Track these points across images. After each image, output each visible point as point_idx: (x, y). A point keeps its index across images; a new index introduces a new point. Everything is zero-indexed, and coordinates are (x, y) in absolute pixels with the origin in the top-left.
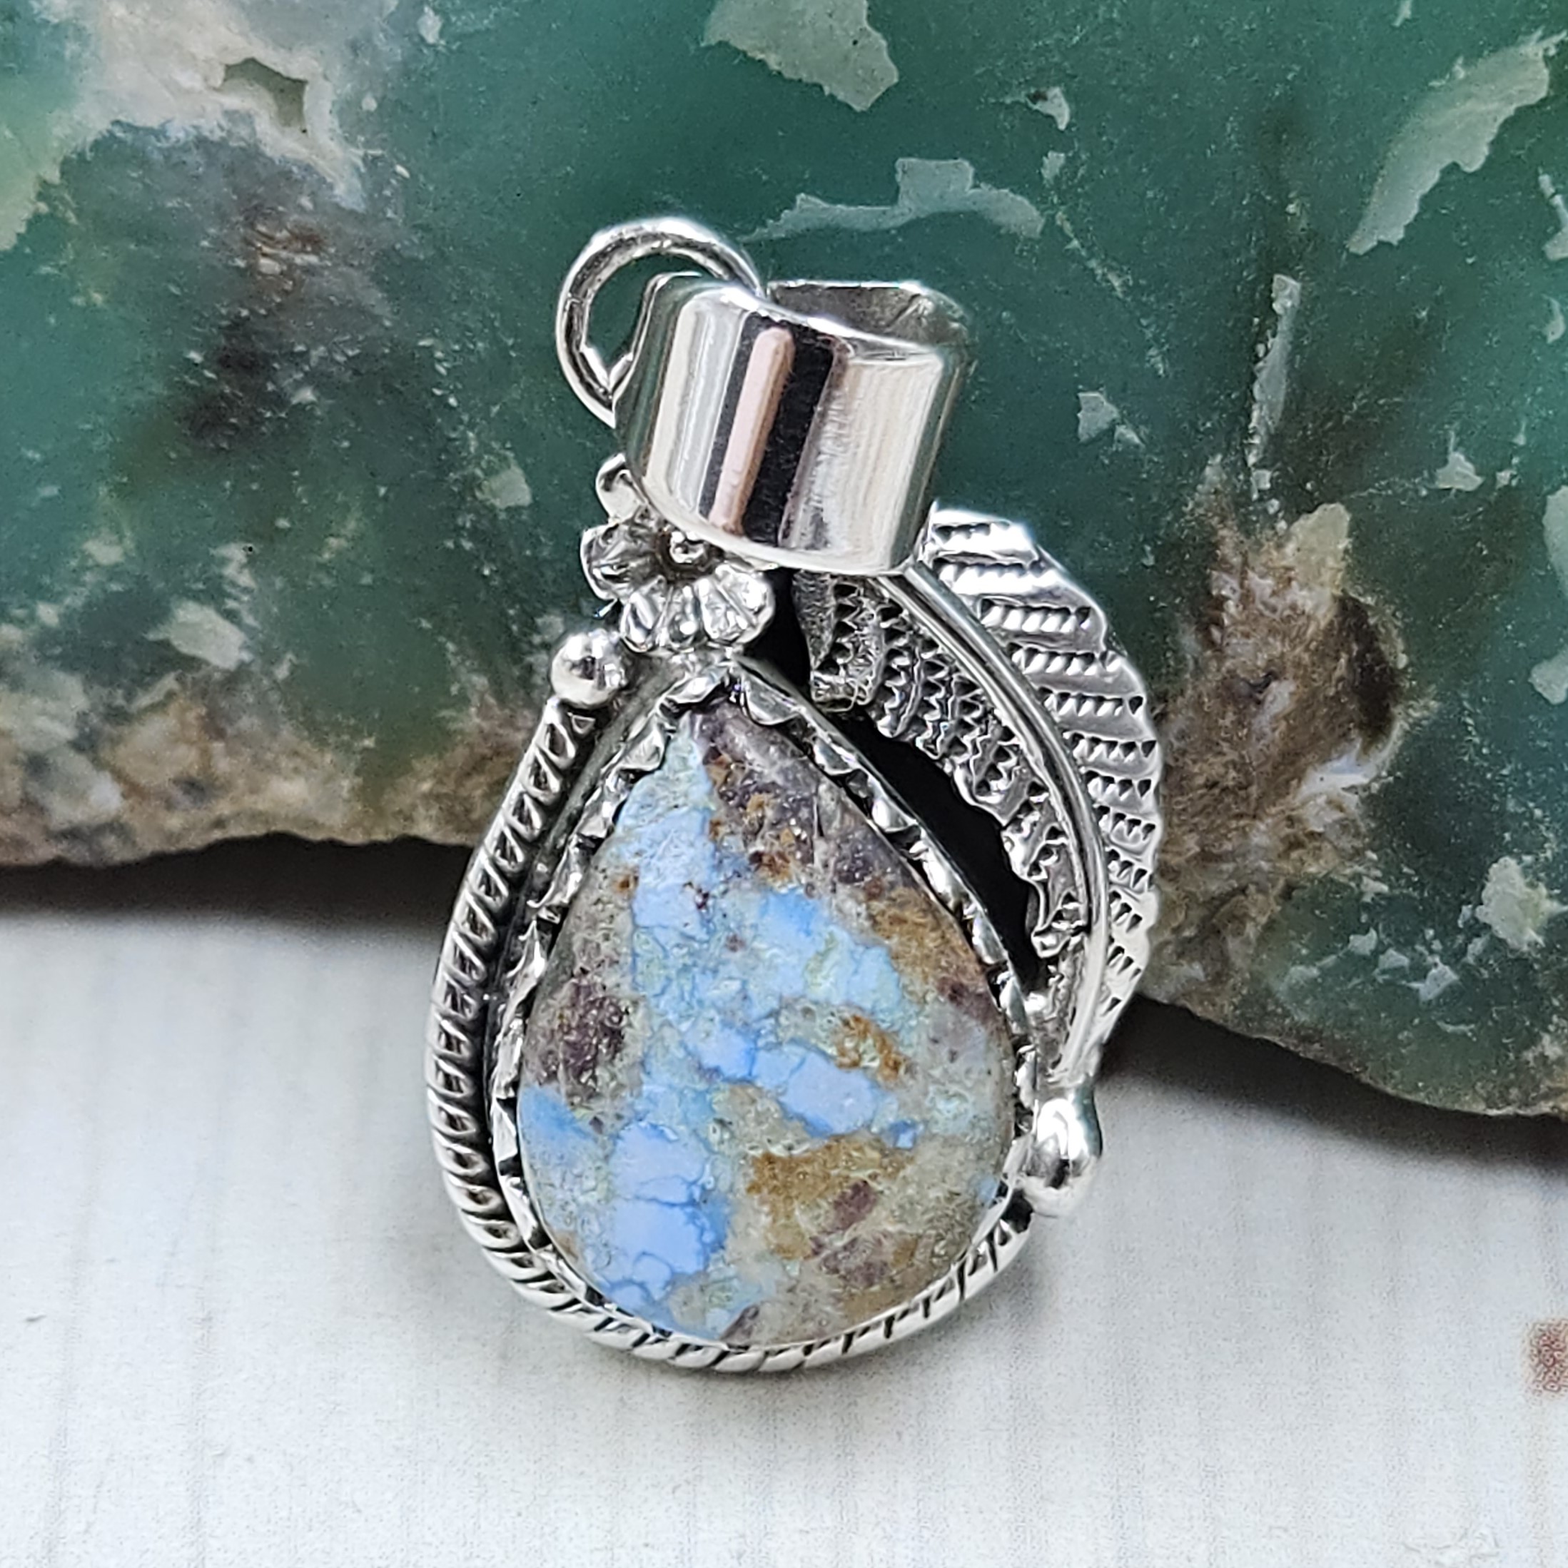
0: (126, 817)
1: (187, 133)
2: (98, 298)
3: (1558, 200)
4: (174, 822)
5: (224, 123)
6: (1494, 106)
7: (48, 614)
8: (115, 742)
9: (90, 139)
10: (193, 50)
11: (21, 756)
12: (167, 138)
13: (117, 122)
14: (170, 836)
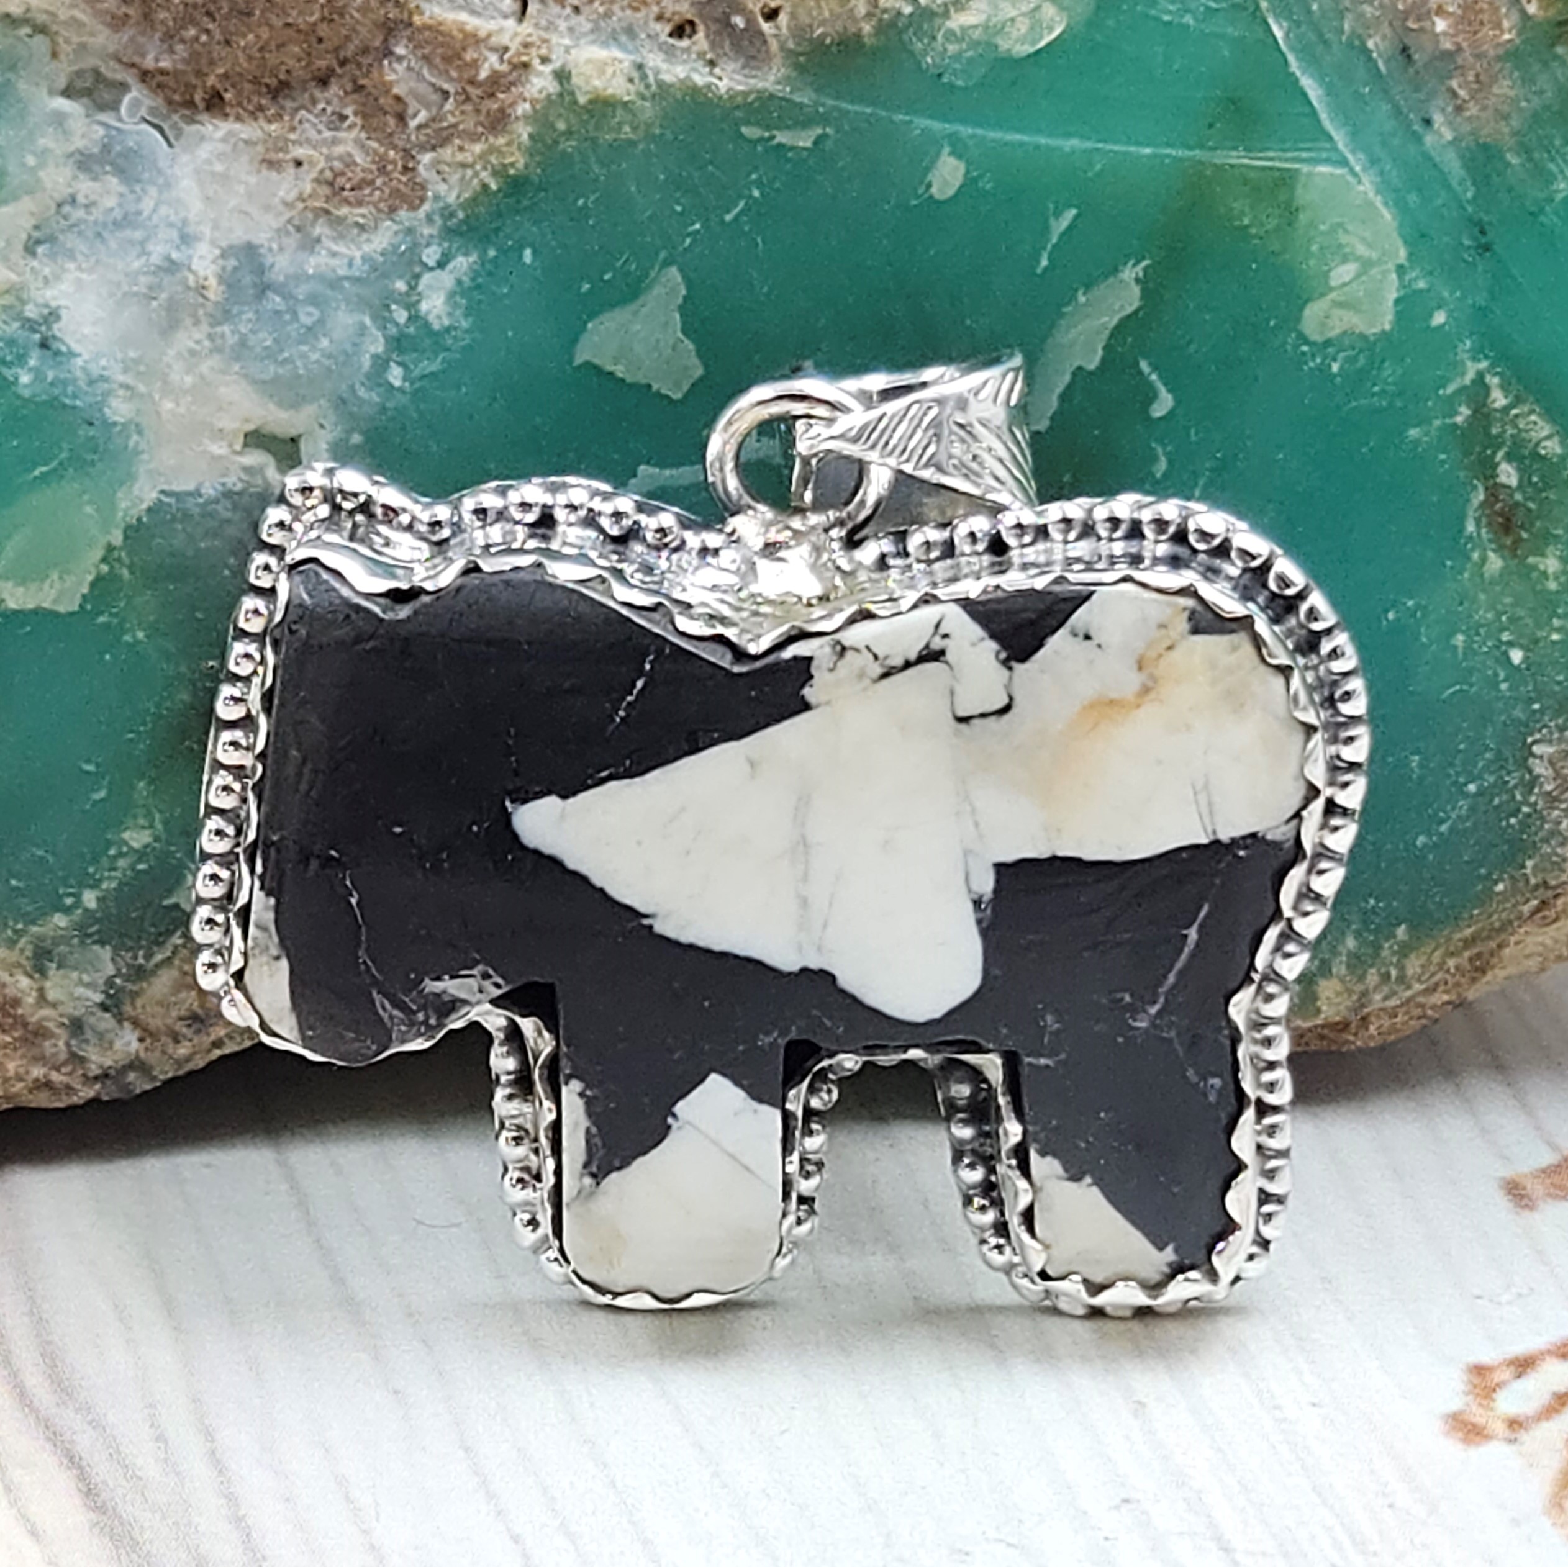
0: (142, 1054)
1: (215, 489)
2: (140, 635)
3: (1154, 377)
4: (183, 1051)
5: (243, 476)
6: (1106, 319)
7: (90, 899)
8: (134, 995)
9: (144, 506)
10: (220, 425)
11: (66, 1021)
12: (200, 496)
13: (163, 492)
14: (179, 1063)
